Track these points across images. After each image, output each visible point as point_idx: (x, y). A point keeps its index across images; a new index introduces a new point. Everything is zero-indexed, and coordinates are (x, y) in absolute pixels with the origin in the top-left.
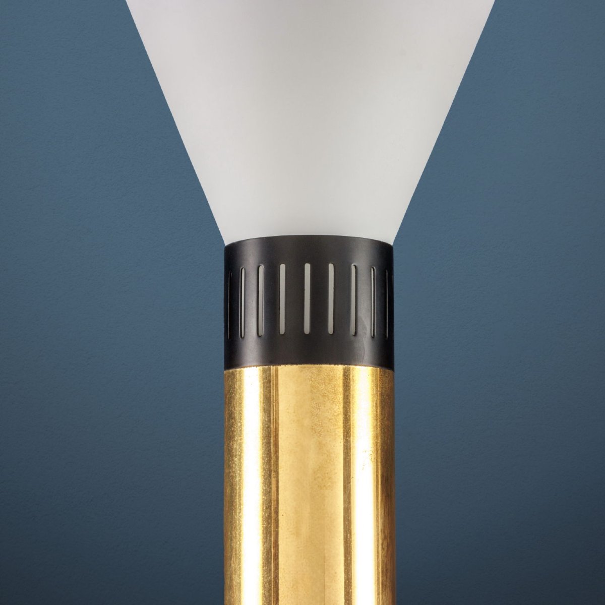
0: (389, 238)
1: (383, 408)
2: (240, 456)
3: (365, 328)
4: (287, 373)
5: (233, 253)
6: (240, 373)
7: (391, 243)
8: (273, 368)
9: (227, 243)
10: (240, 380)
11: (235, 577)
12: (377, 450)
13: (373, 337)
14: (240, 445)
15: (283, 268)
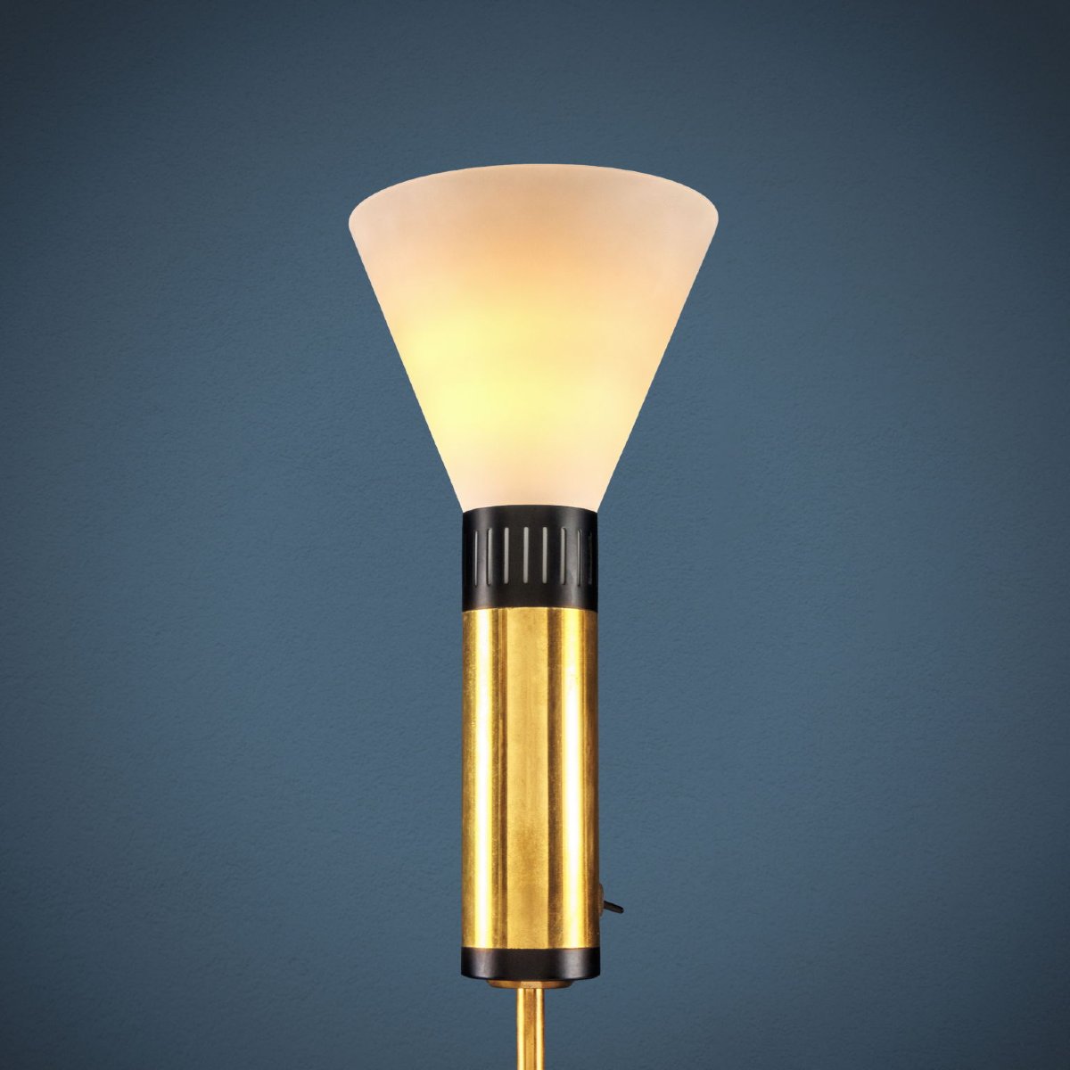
0: (594, 507)
1: (588, 641)
2: (474, 680)
3: (572, 578)
4: (513, 614)
5: (470, 519)
6: (474, 613)
7: (596, 511)
8: (500, 610)
9: (464, 511)
10: (475, 620)
11: (470, 775)
12: (583, 674)
13: (579, 585)
14: (474, 671)
15: (507, 531)
